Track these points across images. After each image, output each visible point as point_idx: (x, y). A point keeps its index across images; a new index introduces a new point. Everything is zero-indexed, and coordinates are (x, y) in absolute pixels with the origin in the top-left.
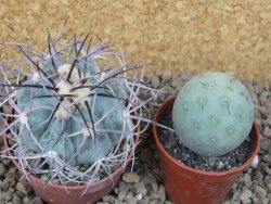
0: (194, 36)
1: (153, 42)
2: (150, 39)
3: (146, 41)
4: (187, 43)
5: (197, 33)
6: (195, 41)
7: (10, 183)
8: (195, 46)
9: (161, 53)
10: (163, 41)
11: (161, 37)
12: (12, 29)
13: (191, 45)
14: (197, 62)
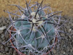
0: (68, 3)
1: (55, 5)
2: (54, 4)
3: (53, 5)
4: (66, 5)
5: (69, 2)
6: (68, 4)
7: (11, 54)
8: (68, 6)
9: (57, 9)
10: (58, 5)
11: (57, 3)
12: (9, 2)
13: (67, 6)
14: (68, 12)
